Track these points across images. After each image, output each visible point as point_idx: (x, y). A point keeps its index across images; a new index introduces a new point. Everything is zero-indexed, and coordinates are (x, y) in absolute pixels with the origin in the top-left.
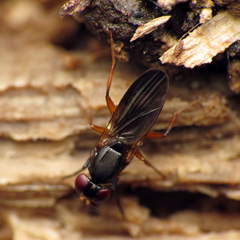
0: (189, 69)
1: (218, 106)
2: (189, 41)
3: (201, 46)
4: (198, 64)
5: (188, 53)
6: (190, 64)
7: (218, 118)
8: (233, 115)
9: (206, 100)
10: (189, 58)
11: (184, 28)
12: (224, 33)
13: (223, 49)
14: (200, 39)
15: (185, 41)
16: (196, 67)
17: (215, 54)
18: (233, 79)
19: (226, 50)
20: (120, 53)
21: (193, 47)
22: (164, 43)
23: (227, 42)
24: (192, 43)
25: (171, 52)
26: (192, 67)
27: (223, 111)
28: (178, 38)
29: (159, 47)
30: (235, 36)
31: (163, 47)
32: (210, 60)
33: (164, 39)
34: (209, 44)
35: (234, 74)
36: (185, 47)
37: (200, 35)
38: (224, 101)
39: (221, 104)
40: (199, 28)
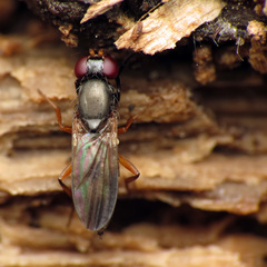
0: (149, 55)
1: (181, 100)
2: (149, 23)
3: (163, 29)
4: (160, 49)
5: (147, 37)
6: (150, 49)
7: (182, 113)
8: (199, 110)
9: (168, 92)
10: (149, 43)
11: (143, 8)
12: (189, 13)
13: (188, 33)
14: (161, 20)
15: (145, 23)
16: (157, 53)
17: (179, 39)
18: (200, 68)
19: (192, 33)
20: (67, 37)
21: (153, 30)
22: (120, 26)
23: (193, 24)
24: (153, 26)
25: (128, 35)
26: (153, 53)
27: (188, 106)
28: (136, 20)
29: (114, 30)
30: (202, 17)
31: (119, 30)
32: (173, 46)
33: (120, 21)
34: (172, 27)
35: (201, 62)
36: (145, 29)
37: (162, 15)
38: (189, 94)
39: (185, 97)
40: (161, 8)
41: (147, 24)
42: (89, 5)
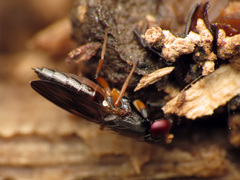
0: (190, 120)
1: (217, 158)
2: (191, 93)
3: (203, 98)
4: (200, 115)
5: (190, 105)
6: (191, 115)
7: (217, 169)
8: (232, 167)
9: (207, 150)
10: (191, 109)
11: (186, 80)
12: (225, 86)
13: (224, 102)
14: (202, 91)
15: (188, 92)
16: (198, 119)
17: (216, 106)
18: (233, 133)
19: (228, 103)
21: (195, 99)
22: (167, 94)
23: (228, 95)
24: (195, 95)
25: (173, 102)
26: (194, 117)
27: (223, 163)
28: (181, 90)
29: (162, 98)
30: (237, 89)
31: (166, 98)
32: (211, 112)
33: (168, 90)
34: (210, 96)
35: (235, 127)
36: (188, 98)
37: (203, 87)
38: (224, 153)
39: (220, 155)
40: (202, 81)
41: (190, 93)
42: (141, 76)
